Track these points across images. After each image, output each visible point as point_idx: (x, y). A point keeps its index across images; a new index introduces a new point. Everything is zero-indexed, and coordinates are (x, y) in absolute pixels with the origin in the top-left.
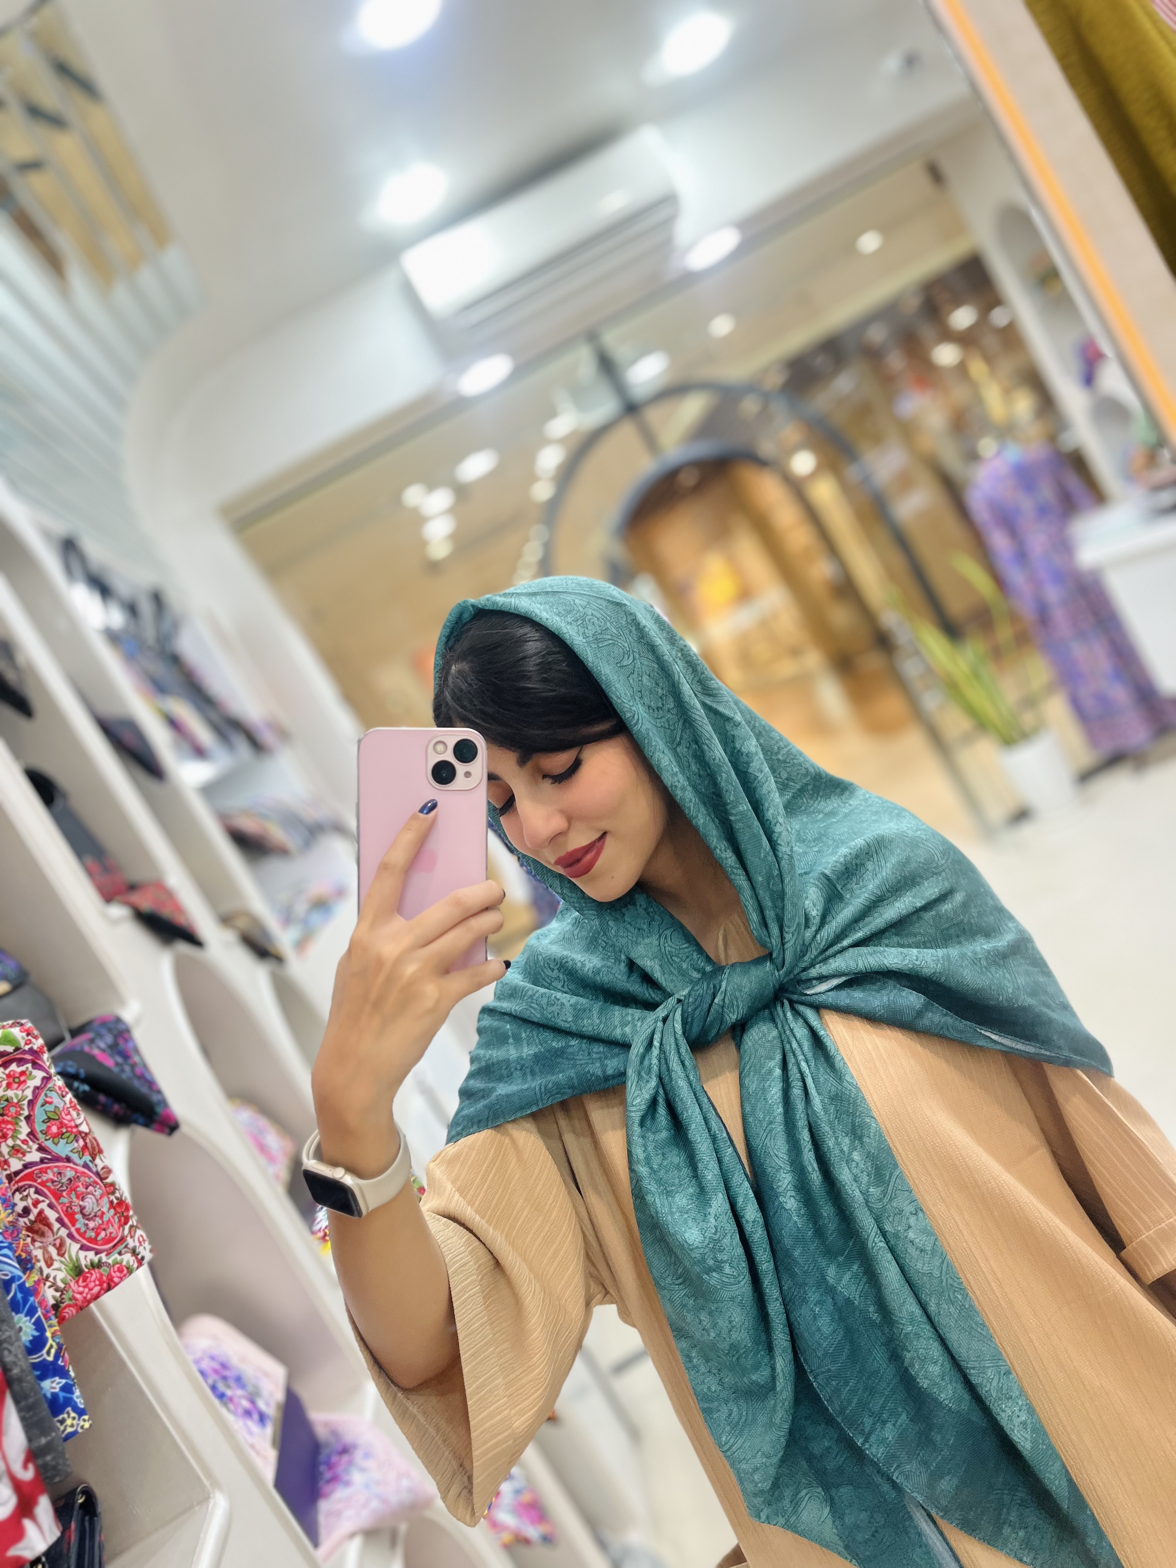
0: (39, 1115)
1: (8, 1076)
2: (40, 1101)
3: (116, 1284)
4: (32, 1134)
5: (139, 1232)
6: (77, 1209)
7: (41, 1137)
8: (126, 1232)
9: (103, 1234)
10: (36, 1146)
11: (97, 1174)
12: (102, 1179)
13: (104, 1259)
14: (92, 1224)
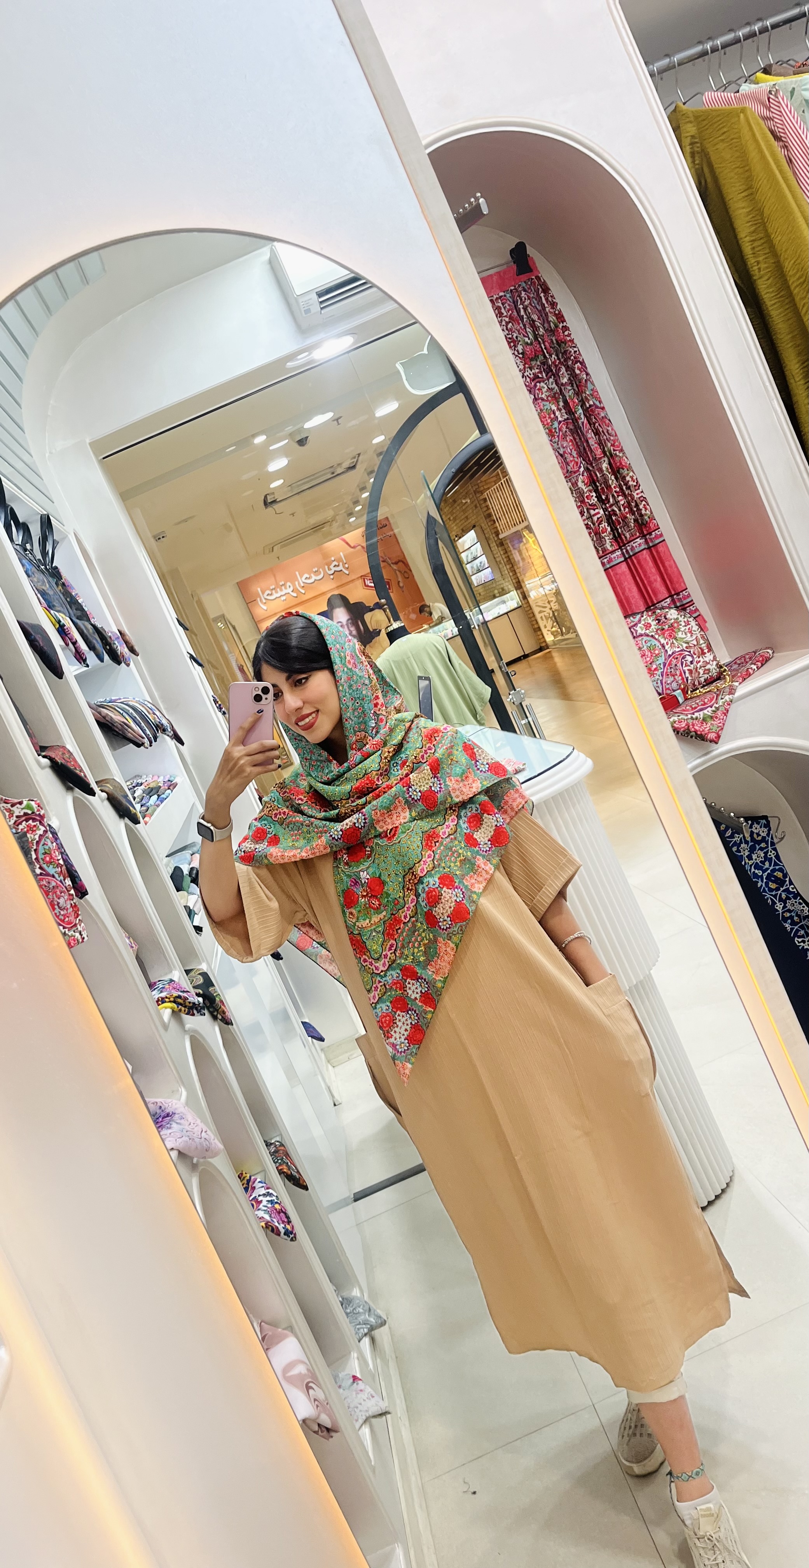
0: (41, 850)
1: (28, 826)
2: (42, 843)
3: (72, 947)
4: (37, 859)
5: (82, 924)
6: (56, 903)
7: (41, 861)
8: (77, 922)
9: (67, 919)
10: (38, 866)
11: (66, 887)
12: (68, 891)
13: (67, 932)
14: (62, 913)
